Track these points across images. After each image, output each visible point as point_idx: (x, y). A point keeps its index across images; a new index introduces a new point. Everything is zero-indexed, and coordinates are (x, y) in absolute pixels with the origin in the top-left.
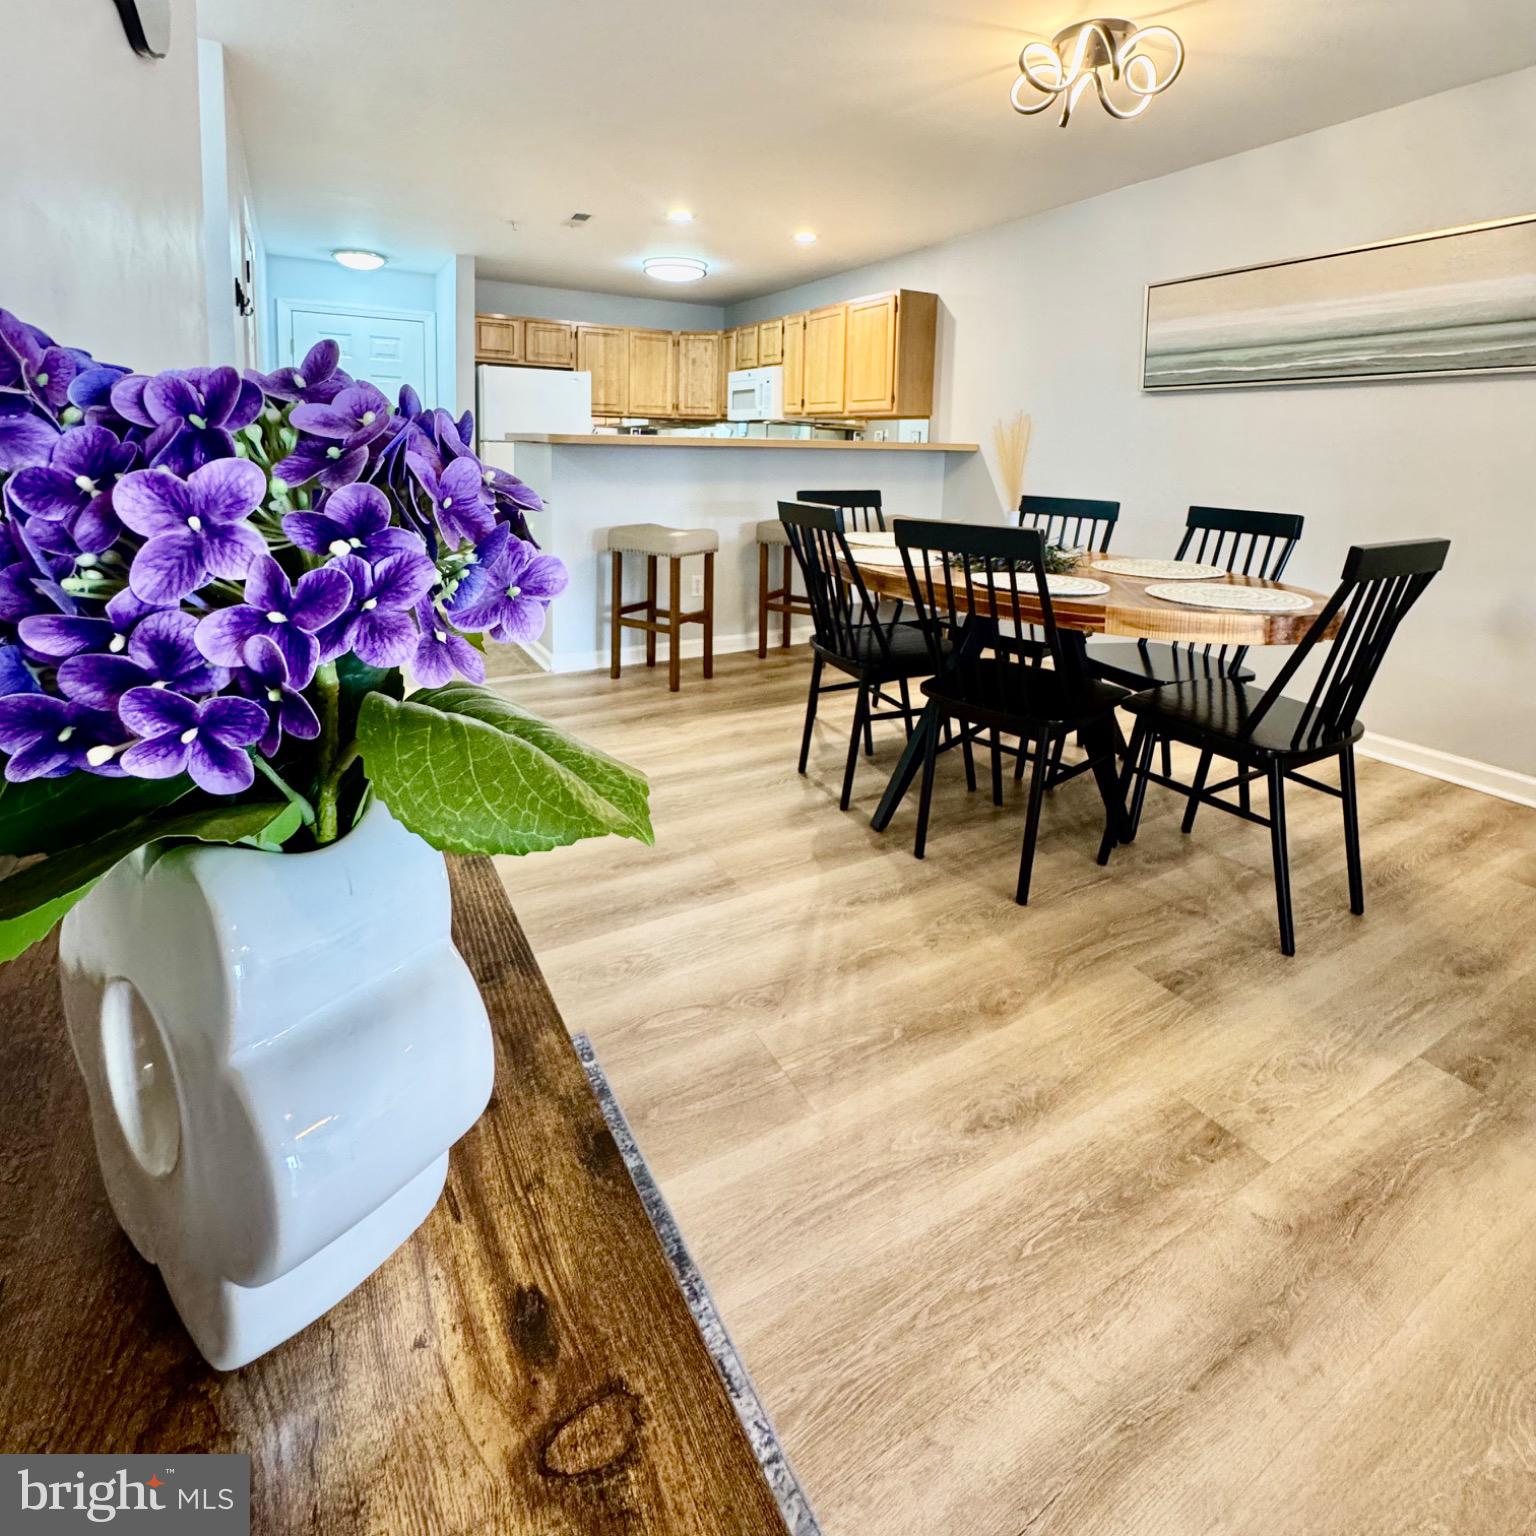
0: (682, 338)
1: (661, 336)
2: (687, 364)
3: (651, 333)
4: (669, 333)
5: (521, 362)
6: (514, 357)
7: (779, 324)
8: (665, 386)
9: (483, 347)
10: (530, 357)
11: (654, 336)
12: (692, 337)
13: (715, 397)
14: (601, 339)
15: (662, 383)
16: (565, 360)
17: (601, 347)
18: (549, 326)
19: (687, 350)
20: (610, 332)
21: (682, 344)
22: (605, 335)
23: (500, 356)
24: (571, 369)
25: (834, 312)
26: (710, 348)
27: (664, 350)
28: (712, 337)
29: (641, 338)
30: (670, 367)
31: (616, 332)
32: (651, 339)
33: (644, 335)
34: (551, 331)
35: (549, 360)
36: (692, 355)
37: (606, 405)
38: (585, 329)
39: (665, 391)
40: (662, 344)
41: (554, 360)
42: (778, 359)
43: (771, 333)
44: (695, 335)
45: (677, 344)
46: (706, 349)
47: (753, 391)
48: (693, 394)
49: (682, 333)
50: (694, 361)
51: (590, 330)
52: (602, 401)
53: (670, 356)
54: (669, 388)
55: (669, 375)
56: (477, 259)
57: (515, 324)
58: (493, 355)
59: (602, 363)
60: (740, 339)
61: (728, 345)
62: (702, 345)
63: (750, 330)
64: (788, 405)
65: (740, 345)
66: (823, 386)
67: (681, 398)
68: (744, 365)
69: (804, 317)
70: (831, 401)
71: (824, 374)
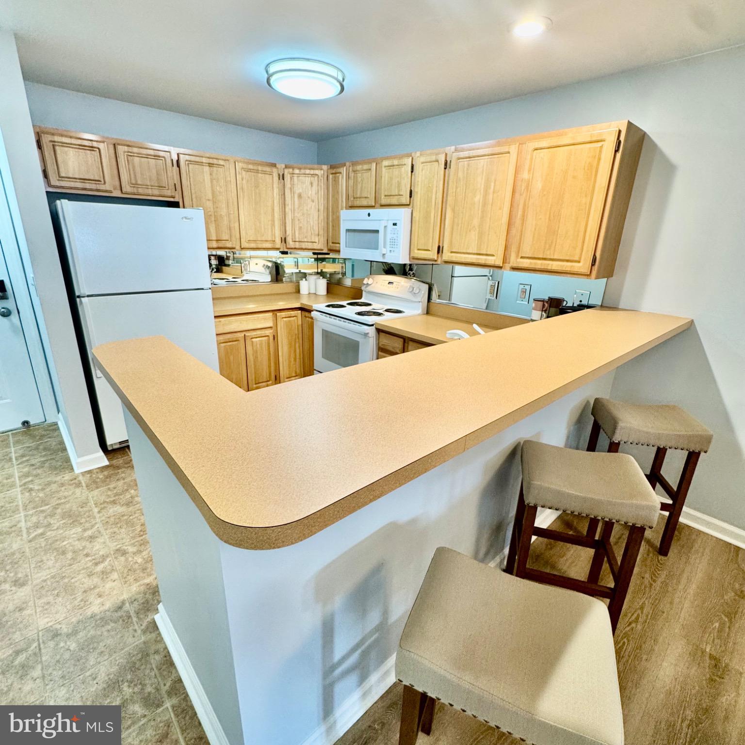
0: (286, 171)
1: (268, 169)
2: (293, 198)
3: (254, 164)
4: (274, 165)
5: (117, 194)
6: (107, 187)
7: (408, 162)
8: (273, 221)
9: (63, 174)
10: (127, 188)
11: (260, 168)
12: (297, 171)
13: (321, 232)
14: (207, 169)
15: (270, 218)
16: (169, 193)
17: (207, 178)
18: (144, 151)
19: (292, 185)
20: (215, 161)
21: (287, 177)
22: (211, 165)
23: (88, 186)
24: (175, 205)
26: (315, 184)
27: (270, 182)
28: (317, 172)
29: (249, 170)
30: (276, 202)
31: (221, 162)
32: (257, 171)
33: (251, 167)
34: (147, 156)
35: (150, 192)
36: (298, 189)
37: (217, 240)
38: (188, 158)
39: (273, 225)
40: (268, 177)
41: (156, 192)
42: (405, 199)
43: (395, 171)
44: (300, 169)
45: (282, 177)
46: (312, 184)
47: (378, 232)
48: (300, 228)
49: (286, 167)
50: (300, 196)
51: (193, 158)
52: (214, 238)
53: (276, 191)
54: (277, 223)
55: (277, 209)
57: (101, 146)
58: (79, 185)
59: (210, 196)
60: (352, 175)
61: (336, 181)
62: (308, 180)
63: (366, 167)
64: (418, 250)
65: (351, 182)
66: (474, 236)
67: (289, 232)
68: (358, 203)
69: (446, 155)
70: (485, 253)
71: (476, 222)
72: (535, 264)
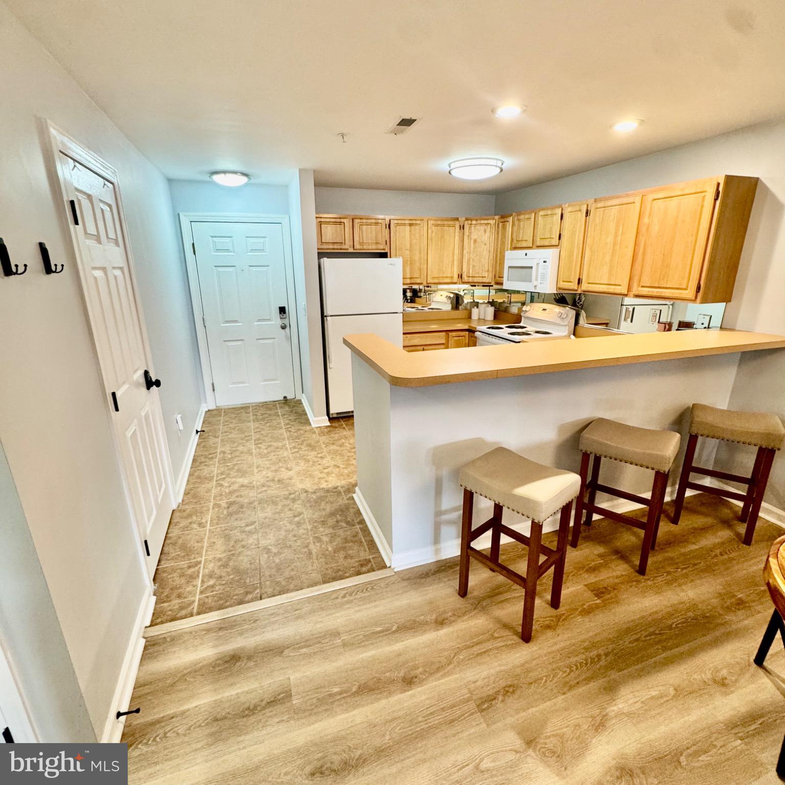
0: (466, 222)
1: (451, 223)
2: (469, 243)
3: (442, 220)
4: (457, 219)
5: (351, 250)
6: (346, 247)
7: (559, 212)
8: (453, 261)
9: (323, 241)
10: (357, 246)
11: (446, 223)
12: (474, 222)
13: (491, 269)
14: (408, 228)
15: (451, 259)
16: (382, 247)
17: (407, 234)
18: (369, 221)
19: (470, 233)
20: (414, 222)
21: (467, 227)
22: (411, 225)
23: (336, 247)
24: (384, 255)
25: (631, 200)
26: (488, 231)
27: (452, 235)
28: (490, 222)
29: (437, 225)
30: (456, 247)
31: (418, 222)
32: (444, 225)
33: (439, 222)
34: (371, 224)
35: (370, 247)
36: (474, 236)
37: (411, 278)
38: (396, 222)
39: (453, 264)
40: (451, 229)
41: (374, 247)
42: (555, 241)
43: (549, 219)
44: (477, 220)
45: (462, 227)
46: (485, 231)
47: (531, 268)
48: (474, 266)
49: (467, 219)
50: (475, 241)
51: (399, 222)
52: (408, 276)
53: (457, 238)
54: (456, 263)
55: (456, 252)
56: (315, 171)
57: (345, 221)
58: (331, 247)
59: (408, 247)
60: (516, 223)
61: (504, 228)
62: (482, 228)
63: (527, 216)
64: (563, 281)
65: (516, 228)
66: (606, 269)
67: (465, 269)
68: (519, 245)
69: (588, 205)
70: (613, 283)
71: (608, 258)
72: (653, 292)
